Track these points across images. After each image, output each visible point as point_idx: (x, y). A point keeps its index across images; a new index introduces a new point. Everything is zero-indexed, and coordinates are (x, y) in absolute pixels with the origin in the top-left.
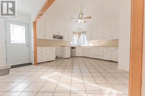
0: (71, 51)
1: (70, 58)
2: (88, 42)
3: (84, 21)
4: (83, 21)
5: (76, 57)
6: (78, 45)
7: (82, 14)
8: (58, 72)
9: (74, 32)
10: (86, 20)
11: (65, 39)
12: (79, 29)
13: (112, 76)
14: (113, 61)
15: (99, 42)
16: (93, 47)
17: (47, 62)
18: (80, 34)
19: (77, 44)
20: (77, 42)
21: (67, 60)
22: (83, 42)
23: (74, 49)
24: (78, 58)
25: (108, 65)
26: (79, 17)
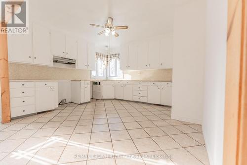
0: (92, 89)
1: (89, 102)
2: (124, 73)
3: (115, 32)
4: (113, 33)
5: (101, 100)
6: (104, 78)
7: (112, 19)
8: (60, 136)
9: (97, 54)
10: (118, 31)
11: (79, 65)
12: (106, 49)
13: (164, 134)
14: (163, 106)
15: (141, 73)
16: (132, 81)
17: (38, 113)
18: (109, 59)
19: (104, 76)
20: (104, 72)
21: (83, 107)
22: (114, 73)
23: (98, 85)
24: (106, 102)
25: (155, 113)
26: (106, 25)
